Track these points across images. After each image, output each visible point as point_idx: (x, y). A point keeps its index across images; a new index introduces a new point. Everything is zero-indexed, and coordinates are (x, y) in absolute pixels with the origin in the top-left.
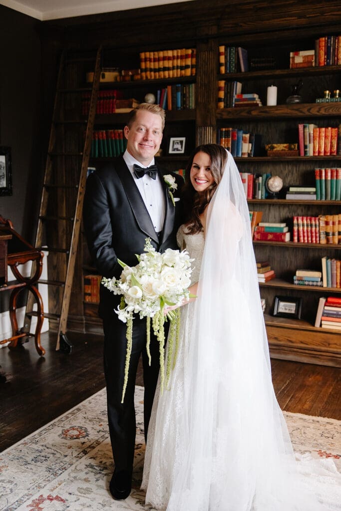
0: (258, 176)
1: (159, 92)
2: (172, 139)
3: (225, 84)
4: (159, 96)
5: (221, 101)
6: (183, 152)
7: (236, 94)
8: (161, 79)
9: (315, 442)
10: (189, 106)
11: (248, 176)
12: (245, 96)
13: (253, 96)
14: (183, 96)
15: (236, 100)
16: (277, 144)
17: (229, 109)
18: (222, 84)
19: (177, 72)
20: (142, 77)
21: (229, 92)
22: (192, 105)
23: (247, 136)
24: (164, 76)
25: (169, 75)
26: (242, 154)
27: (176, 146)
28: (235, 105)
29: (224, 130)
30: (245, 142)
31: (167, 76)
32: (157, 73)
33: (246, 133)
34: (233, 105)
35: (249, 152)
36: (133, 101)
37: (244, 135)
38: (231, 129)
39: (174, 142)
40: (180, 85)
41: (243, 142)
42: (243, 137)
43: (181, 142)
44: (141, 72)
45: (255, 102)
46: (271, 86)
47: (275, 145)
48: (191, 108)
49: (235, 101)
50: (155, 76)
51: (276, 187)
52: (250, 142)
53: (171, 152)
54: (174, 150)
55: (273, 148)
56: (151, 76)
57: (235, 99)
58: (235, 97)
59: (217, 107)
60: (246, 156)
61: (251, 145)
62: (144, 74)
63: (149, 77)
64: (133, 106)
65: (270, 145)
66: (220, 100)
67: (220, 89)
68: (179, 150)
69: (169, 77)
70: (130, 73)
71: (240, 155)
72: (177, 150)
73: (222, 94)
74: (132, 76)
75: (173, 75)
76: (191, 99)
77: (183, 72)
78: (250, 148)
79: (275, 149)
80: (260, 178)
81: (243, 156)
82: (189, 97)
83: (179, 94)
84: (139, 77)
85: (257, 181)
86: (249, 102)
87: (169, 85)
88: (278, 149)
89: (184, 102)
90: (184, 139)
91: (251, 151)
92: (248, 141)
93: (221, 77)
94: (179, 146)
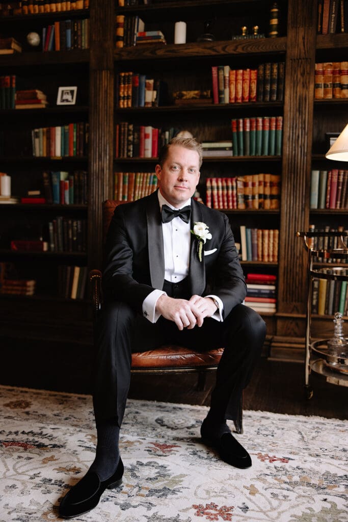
0: (164, 132)
1: (44, 30)
2: (61, 89)
3: (125, 19)
4: (44, 35)
5: (119, 40)
6: (74, 103)
7: (138, 31)
8: (47, 13)
10: (82, 46)
11: (153, 131)
12: (148, 34)
13: (159, 33)
14: (74, 34)
15: (138, 39)
16: (186, 90)
17: (129, 48)
18: (121, 19)
19: (67, 4)
20: (23, 11)
21: (129, 30)
22: (85, 44)
23: (151, 82)
24: (51, 10)
25: (57, 8)
26: (146, 103)
27: (65, 97)
28: (136, 44)
29: (123, 74)
30: (149, 90)
31: (54, 10)
32: (42, 7)
33: (150, 79)
34: (135, 45)
35: (154, 100)
36: (12, 40)
37: (147, 81)
38: (131, 73)
39: (63, 91)
40: (70, 21)
41: (146, 89)
42: (146, 83)
43: (72, 92)
44: (23, 5)
45: (160, 40)
46: (179, 21)
47: (184, 93)
48: (83, 48)
49: (137, 40)
50: (40, 10)
52: (154, 89)
53: (59, 103)
54: (63, 101)
55: (183, 95)
56: (35, 10)
57: (137, 38)
58: (137, 35)
59: (115, 46)
60: (150, 106)
61: (155, 93)
62: (26, 8)
63: (32, 12)
64: (12, 47)
65: (178, 93)
66: (118, 38)
67: (118, 25)
68: (70, 101)
69: (57, 11)
70: (9, 7)
71: (143, 105)
72: (67, 101)
73: (121, 32)
74: (11, 11)
75: (62, 8)
76: (83, 37)
77: (74, 5)
78: (155, 97)
79: (185, 98)
80: (167, 133)
81: (146, 106)
82: (82, 35)
83: (69, 32)
84: (20, 11)
85: (163, 136)
86: (154, 41)
87: (57, 21)
88: (188, 96)
89: (75, 42)
90: (75, 88)
91: (156, 99)
92: (152, 88)
93: (120, 11)
94: (69, 97)
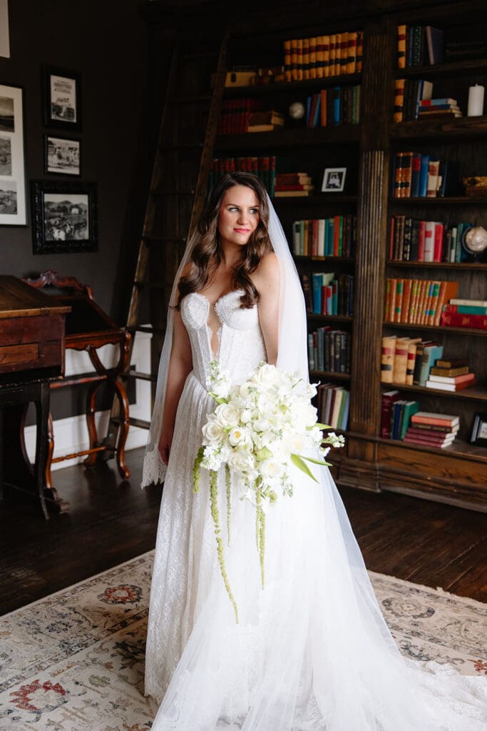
0: (451, 228)
1: (309, 99)
2: (327, 171)
3: (405, 83)
4: (309, 106)
5: (398, 111)
6: (341, 189)
7: (421, 99)
8: (313, 79)
9: (478, 646)
10: (352, 120)
11: (437, 227)
12: (434, 103)
13: (447, 102)
14: (344, 105)
15: (421, 109)
16: (481, 176)
17: (409, 123)
18: (401, 84)
19: (336, 68)
20: (286, 78)
21: (411, 95)
22: (356, 118)
23: (436, 164)
24: (317, 75)
25: (324, 73)
26: (429, 192)
27: (333, 181)
28: (419, 116)
29: (401, 155)
30: (433, 174)
31: (321, 76)
32: (307, 72)
33: (435, 160)
34: (417, 117)
35: (438, 189)
36: (271, 114)
37: (431, 163)
38: (411, 154)
39: (329, 174)
40: (339, 88)
41: (429, 174)
42: (429, 166)
43: (340, 174)
44: (285, 70)
45: (449, 111)
46: (474, 85)
47: (478, 179)
48: (354, 122)
49: (419, 110)
50: (304, 76)
51: (478, 244)
52: (439, 175)
53: (324, 189)
54: (329, 186)
55: (476, 182)
56: (299, 77)
57: (419, 107)
58: (420, 104)
59: (392, 120)
60: (434, 196)
61: (440, 178)
62: (288, 73)
63: (296, 78)
64: (273, 122)
65: (470, 179)
66: (397, 109)
67: (397, 92)
68: (337, 187)
69: (324, 77)
70: (270, 73)
71: (424, 194)
72: (334, 186)
73: (400, 100)
74: (272, 77)
75: (330, 72)
76: (354, 109)
77: (344, 68)
78: (440, 184)
79: (478, 185)
80: (455, 230)
81: (429, 196)
82: (352, 106)
83: (338, 102)
84: (282, 77)
85: (448, 235)
86: (441, 111)
87: (324, 89)
88: (483, 184)
89: (344, 114)
90: (344, 170)
91: (441, 187)
92: (437, 173)
93: (400, 74)
94: (335, 181)
